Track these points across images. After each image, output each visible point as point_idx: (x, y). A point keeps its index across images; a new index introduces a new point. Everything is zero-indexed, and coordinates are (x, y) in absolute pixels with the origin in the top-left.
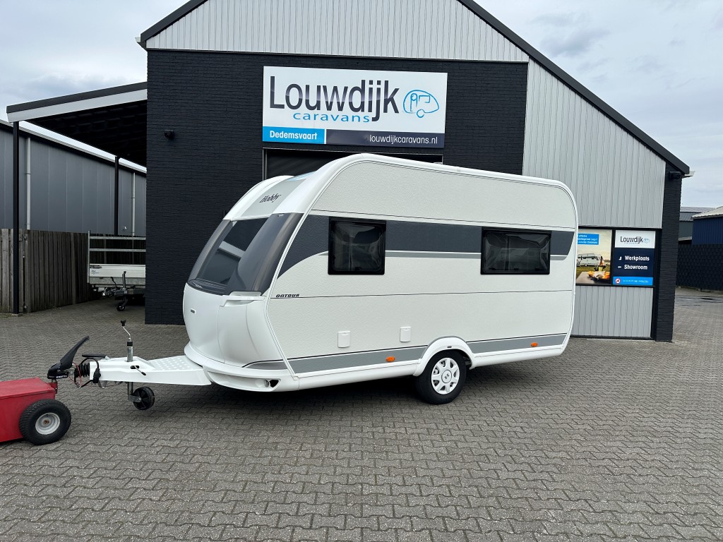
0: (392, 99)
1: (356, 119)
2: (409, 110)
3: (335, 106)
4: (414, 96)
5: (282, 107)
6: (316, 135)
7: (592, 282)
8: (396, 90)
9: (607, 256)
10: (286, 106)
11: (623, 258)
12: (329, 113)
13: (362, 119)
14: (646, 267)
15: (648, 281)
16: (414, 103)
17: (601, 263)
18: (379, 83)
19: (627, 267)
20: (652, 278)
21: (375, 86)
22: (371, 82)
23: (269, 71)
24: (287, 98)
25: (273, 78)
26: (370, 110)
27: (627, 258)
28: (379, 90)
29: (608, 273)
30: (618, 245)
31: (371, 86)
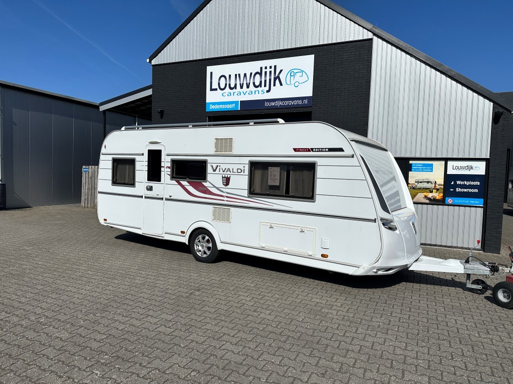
0: (278, 77)
1: (257, 92)
2: (289, 83)
3: (245, 86)
4: (292, 73)
5: (216, 90)
6: (234, 105)
7: (427, 201)
8: (281, 71)
9: (441, 181)
10: (218, 89)
11: (455, 183)
12: (241, 90)
13: (260, 92)
14: (476, 190)
15: (480, 202)
16: (292, 78)
17: (435, 186)
18: (271, 67)
19: (458, 190)
20: (483, 200)
21: (268, 70)
22: (266, 68)
23: (210, 69)
24: (219, 84)
25: (211, 73)
26: (265, 86)
27: (458, 182)
28: (270, 72)
29: (442, 195)
30: (450, 171)
31: (266, 70)
